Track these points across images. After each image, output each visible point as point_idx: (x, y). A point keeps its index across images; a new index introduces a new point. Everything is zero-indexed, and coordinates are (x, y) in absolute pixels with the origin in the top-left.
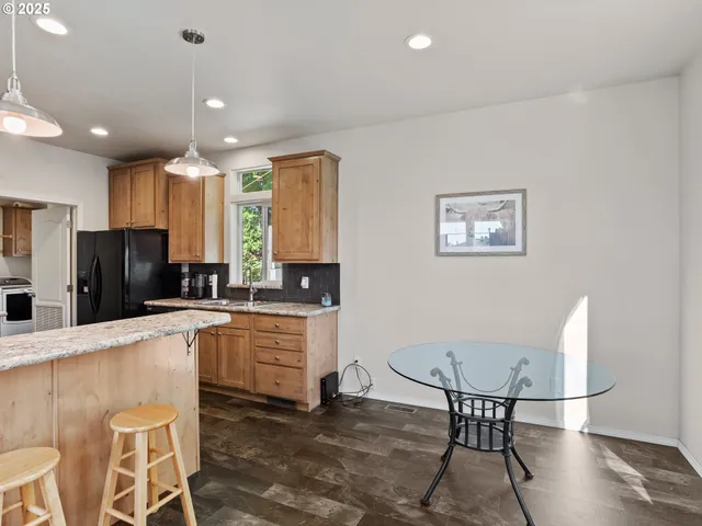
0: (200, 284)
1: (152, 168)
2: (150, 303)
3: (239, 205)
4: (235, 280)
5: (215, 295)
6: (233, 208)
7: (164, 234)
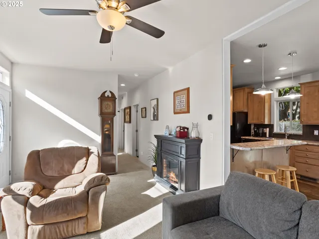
0: (261, 132)
1: (242, 91)
2: (244, 137)
3: (277, 101)
4: (276, 130)
5: (268, 136)
6: (275, 103)
7: (246, 114)
